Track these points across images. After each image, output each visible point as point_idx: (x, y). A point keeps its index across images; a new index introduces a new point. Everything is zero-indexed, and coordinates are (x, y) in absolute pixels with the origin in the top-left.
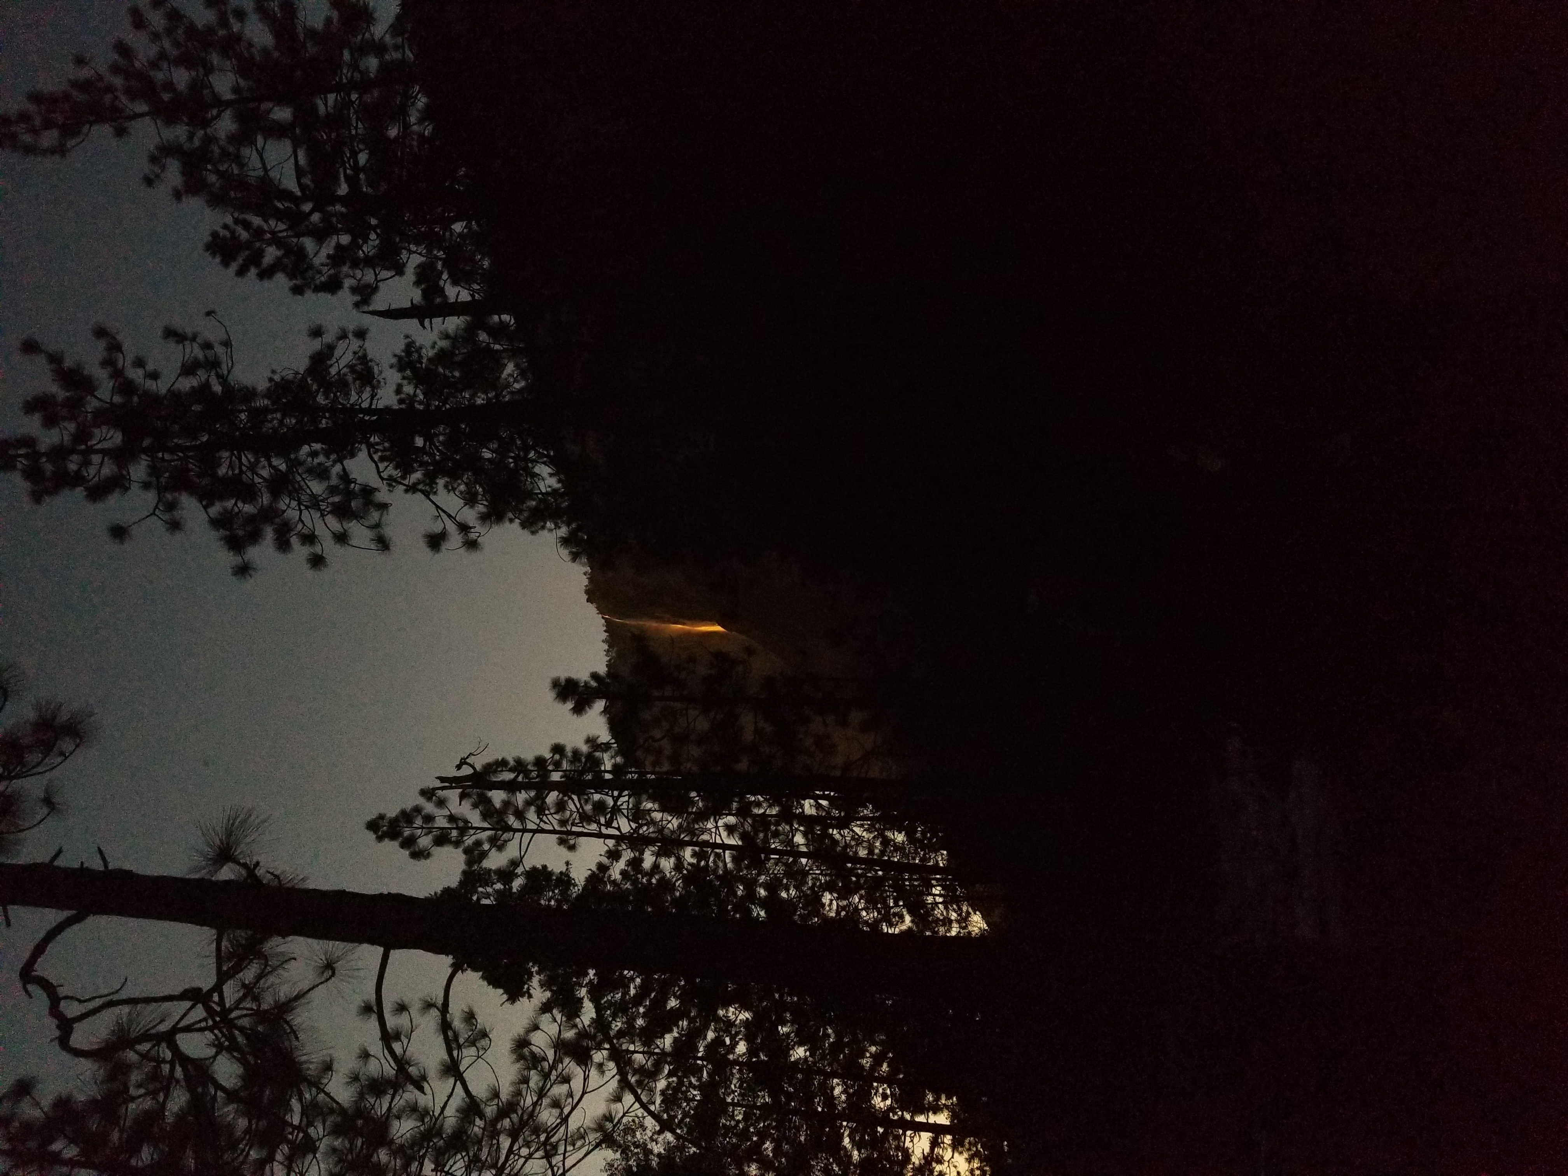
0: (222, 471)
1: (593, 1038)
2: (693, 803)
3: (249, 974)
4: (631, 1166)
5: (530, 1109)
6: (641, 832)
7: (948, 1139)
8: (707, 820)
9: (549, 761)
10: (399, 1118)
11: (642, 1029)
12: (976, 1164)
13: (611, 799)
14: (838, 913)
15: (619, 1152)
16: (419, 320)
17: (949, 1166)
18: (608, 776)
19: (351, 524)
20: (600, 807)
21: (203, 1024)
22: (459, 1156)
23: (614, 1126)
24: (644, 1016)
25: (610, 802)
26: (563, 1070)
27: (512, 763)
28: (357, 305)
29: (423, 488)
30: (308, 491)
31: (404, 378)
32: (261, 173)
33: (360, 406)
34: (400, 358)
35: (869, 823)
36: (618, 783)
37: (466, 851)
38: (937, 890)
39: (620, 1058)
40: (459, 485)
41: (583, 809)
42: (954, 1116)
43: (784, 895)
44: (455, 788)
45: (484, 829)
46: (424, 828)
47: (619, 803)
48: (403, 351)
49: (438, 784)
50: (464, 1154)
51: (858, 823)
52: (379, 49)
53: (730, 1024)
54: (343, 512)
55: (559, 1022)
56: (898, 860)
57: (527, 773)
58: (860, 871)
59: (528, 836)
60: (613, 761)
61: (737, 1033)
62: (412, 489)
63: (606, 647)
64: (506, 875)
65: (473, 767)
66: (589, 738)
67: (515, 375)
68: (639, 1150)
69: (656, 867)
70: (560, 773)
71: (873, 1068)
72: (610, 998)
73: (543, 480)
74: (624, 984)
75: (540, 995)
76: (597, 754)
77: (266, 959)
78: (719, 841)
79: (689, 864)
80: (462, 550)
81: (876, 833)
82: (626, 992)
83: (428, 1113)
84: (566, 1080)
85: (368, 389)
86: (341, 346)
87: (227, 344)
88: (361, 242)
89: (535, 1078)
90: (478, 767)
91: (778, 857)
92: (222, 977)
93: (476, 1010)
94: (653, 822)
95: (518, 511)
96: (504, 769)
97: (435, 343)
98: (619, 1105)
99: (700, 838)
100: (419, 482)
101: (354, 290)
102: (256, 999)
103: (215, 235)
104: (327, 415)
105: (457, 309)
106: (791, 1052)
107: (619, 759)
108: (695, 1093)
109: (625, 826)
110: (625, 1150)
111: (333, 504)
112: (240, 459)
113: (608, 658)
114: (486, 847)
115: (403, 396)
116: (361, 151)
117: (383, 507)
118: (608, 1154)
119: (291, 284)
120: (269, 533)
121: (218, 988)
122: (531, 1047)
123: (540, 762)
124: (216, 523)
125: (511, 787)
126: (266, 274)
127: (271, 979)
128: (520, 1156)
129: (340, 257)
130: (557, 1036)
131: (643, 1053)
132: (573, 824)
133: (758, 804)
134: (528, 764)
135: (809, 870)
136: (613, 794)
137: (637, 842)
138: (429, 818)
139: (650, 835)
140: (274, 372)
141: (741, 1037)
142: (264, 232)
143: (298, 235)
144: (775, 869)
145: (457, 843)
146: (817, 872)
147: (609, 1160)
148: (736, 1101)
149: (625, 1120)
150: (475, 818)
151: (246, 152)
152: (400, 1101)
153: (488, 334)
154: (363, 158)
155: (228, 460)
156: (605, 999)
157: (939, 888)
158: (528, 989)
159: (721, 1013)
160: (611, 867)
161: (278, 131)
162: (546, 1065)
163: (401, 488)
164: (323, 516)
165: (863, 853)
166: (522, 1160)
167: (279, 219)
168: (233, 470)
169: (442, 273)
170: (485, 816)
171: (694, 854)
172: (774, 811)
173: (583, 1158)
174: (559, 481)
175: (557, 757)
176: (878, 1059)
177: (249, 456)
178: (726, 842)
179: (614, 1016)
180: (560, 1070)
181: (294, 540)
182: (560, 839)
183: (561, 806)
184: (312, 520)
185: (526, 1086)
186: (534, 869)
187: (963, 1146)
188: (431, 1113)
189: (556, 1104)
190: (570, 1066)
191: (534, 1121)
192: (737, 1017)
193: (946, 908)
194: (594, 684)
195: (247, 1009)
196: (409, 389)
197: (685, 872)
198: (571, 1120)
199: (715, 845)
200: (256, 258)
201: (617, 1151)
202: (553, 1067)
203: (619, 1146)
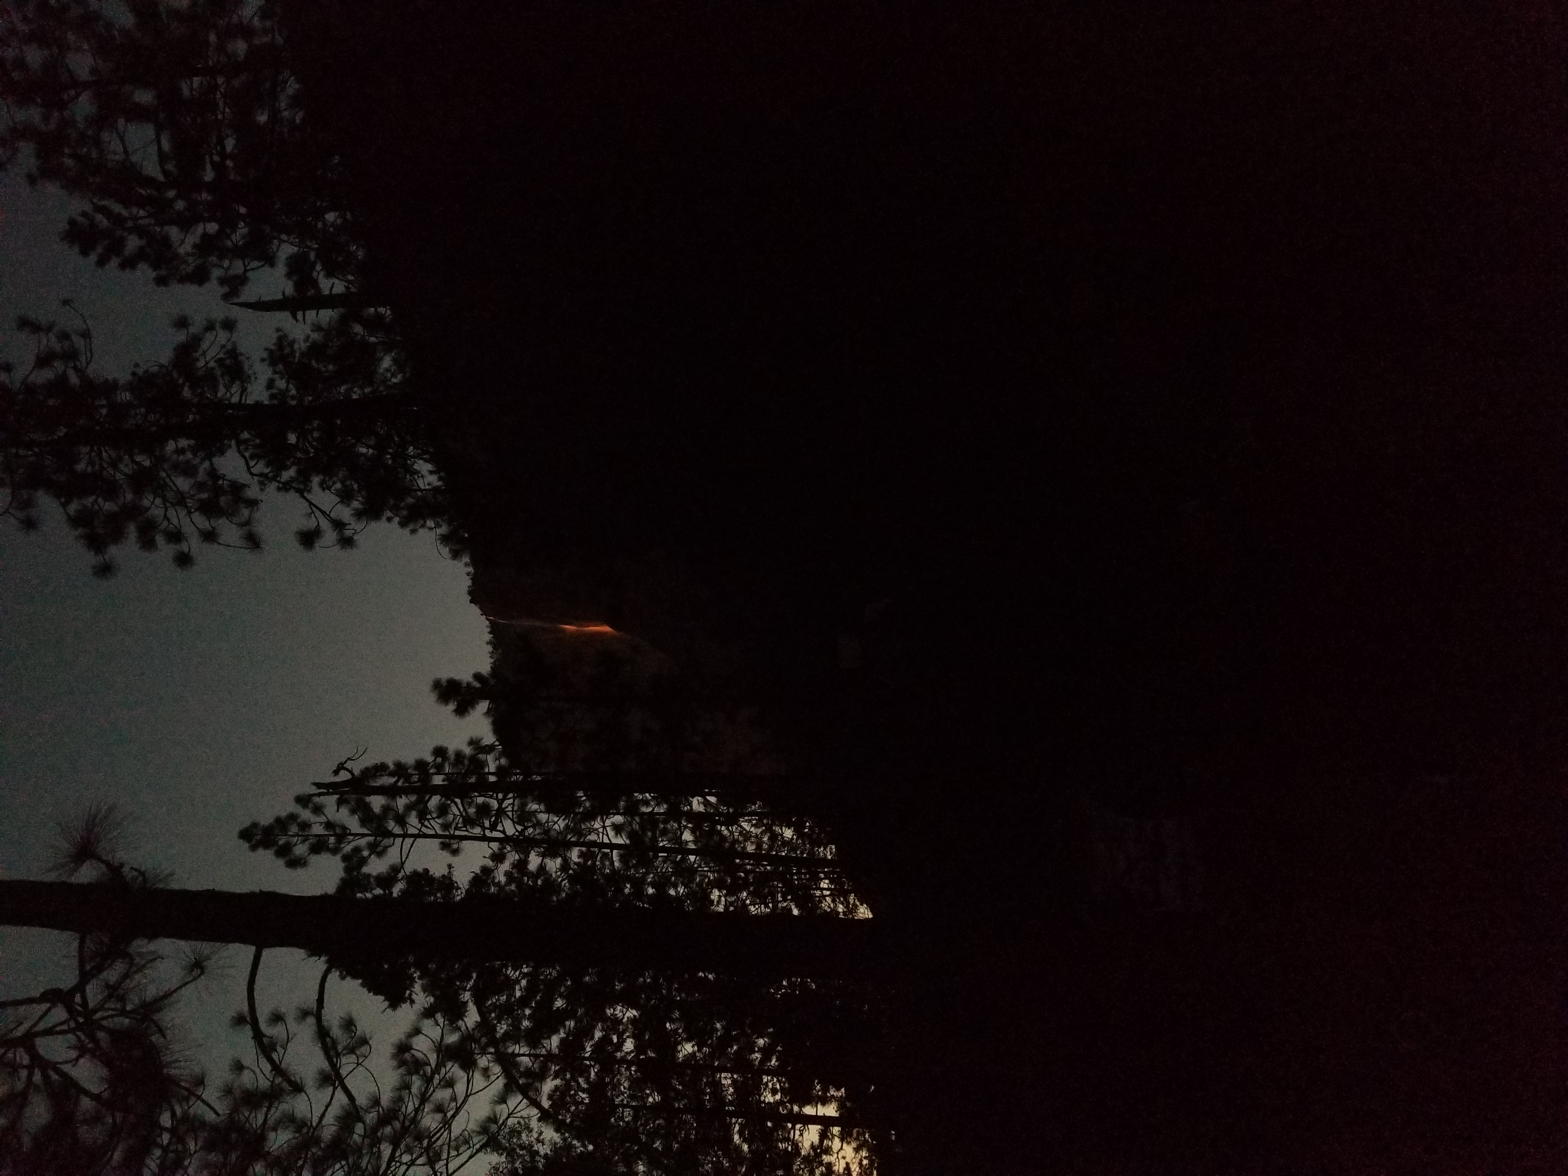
0: (81, 467)
1: (477, 1041)
2: (580, 804)
3: (112, 975)
4: (516, 1169)
5: (412, 1115)
6: (526, 834)
7: (836, 1130)
8: (594, 819)
9: (432, 764)
10: (275, 1129)
11: (527, 1029)
12: (864, 1153)
13: (496, 802)
14: (726, 907)
15: (505, 1155)
16: (292, 313)
17: (838, 1157)
18: (492, 779)
19: (221, 521)
20: (484, 810)
21: (65, 1027)
22: (337, 1166)
23: (499, 1128)
24: (530, 1018)
25: (495, 804)
26: (446, 1074)
27: (392, 767)
28: (226, 297)
29: (296, 486)
30: (174, 488)
31: (275, 372)
32: (120, 157)
33: (229, 401)
34: (271, 352)
35: (757, 818)
36: (502, 786)
37: (345, 858)
38: (824, 884)
39: (507, 1062)
40: (334, 483)
41: (466, 812)
42: (841, 1107)
43: (672, 892)
44: (333, 794)
45: (363, 835)
46: (300, 836)
47: (504, 806)
48: (274, 345)
49: (314, 790)
50: (343, 1163)
51: (746, 818)
52: (246, 31)
53: (617, 1021)
54: (210, 509)
55: (442, 1026)
56: (786, 854)
57: (407, 778)
58: (749, 867)
59: (408, 841)
60: (497, 762)
61: (624, 1031)
62: (285, 487)
63: (490, 648)
64: (387, 880)
65: (351, 772)
66: (472, 739)
67: (393, 370)
68: (524, 1152)
69: (542, 868)
70: (442, 777)
71: (763, 1061)
72: (494, 1001)
73: (422, 476)
74: (510, 985)
75: (422, 999)
76: (481, 757)
77: (132, 959)
78: (606, 841)
79: (575, 863)
80: (338, 547)
81: (764, 828)
82: (513, 994)
83: (306, 1125)
84: (450, 1084)
85: (238, 383)
86: (209, 337)
87: (86, 335)
88: (228, 231)
89: (417, 1083)
90: (357, 772)
91: (666, 855)
92: (85, 977)
93: (354, 1015)
94: (539, 823)
95: (395, 509)
96: (384, 773)
97: (308, 337)
98: (504, 1106)
99: (587, 838)
100: (292, 480)
101: (222, 281)
102: (122, 999)
103: (72, 222)
104: (194, 410)
105: (330, 301)
106: (679, 1048)
107: (503, 761)
108: (584, 1096)
109: (509, 827)
110: (511, 1153)
111: (200, 500)
112: (99, 455)
113: (493, 660)
114: (365, 853)
115: (275, 391)
116: (228, 136)
117: (253, 503)
118: (494, 1158)
119: (154, 274)
120: (132, 530)
121: (80, 987)
122: (412, 1051)
123: (421, 765)
124: (75, 521)
125: (391, 792)
126: (128, 264)
127: (137, 977)
128: (401, 1164)
129: (207, 245)
130: (439, 1040)
131: (529, 1055)
132: (456, 828)
133: (647, 803)
134: (408, 769)
135: (698, 867)
136: (497, 796)
137: (522, 844)
138: (305, 826)
139: (536, 837)
140: (137, 365)
141: (628, 1034)
142: (126, 219)
143: (162, 224)
144: (663, 867)
145: (335, 851)
146: (706, 869)
147: (494, 1164)
148: (625, 1102)
149: (510, 1122)
150: (354, 824)
151: (105, 136)
152: (275, 1114)
153: (365, 327)
154: (230, 144)
155: (87, 457)
156: (490, 1002)
157: (827, 881)
158: (410, 995)
159: (609, 1012)
160: (496, 871)
161: (139, 114)
162: (428, 1069)
163: (274, 485)
164: (189, 513)
165: (750, 848)
166: (404, 1167)
167: (141, 206)
168: (93, 467)
169: (315, 263)
170: (363, 822)
171: (581, 855)
172: (662, 809)
173: (467, 1161)
174: (440, 479)
175: (439, 760)
176: (767, 1053)
177: (111, 452)
178: (613, 842)
179: (499, 1019)
180: (442, 1075)
181: (160, 539)
182: (442, 843)
183: (443, 810)
184: (179, 518)
185: (407, 1091)
186: (415, 873)
187: (851, 1135)
188: (309, 1125)
189: (439, 1109)
190: (454, 1070)
191: (416, 1127)
192: (624, 1015)
193: (834, 901)
194: (477, 685)
195: (113, 1010)
196: (281, 384)
197: (571, 872)
198: (454, 1125)
199: (603, 845)
200: (115, 247)
201: (502, 1154)
202: (436, 1071)
203: (505, 1149)
